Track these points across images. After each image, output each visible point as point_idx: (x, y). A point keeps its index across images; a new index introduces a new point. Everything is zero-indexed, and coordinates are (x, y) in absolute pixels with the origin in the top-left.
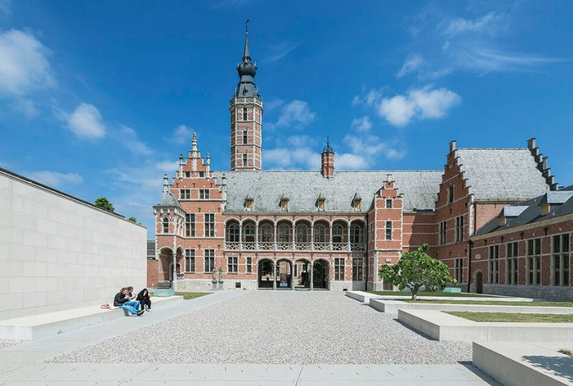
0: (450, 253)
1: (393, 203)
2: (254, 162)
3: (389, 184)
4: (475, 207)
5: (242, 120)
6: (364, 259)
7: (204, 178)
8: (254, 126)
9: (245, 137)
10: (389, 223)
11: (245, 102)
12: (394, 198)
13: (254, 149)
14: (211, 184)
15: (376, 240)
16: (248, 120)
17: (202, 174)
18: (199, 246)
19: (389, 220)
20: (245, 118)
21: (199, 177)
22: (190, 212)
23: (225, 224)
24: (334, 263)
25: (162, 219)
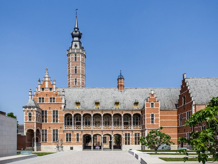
0: (185, 130)
1: (154, 105)
2: (81, 83)
3: (152, 95)
4: (195, 107)
5: (74, 61)
6: (140, 133)
7: (52, 91)
8: (81, 64)
9: (76, 70)
10: (152, 115)
11: (76, 52)
12: (155, 102)
13: (81, 76)
14: (56, 95)
15: (146, 124)
16: (77, 61)
17: (51, 89)
18: (50, 128)
19: (152, 113)
20: (76, 60)
21: (49, 91)
22: (44, 110)
23: (64, 116)
24: (124, 136)
25: (28, 114)
